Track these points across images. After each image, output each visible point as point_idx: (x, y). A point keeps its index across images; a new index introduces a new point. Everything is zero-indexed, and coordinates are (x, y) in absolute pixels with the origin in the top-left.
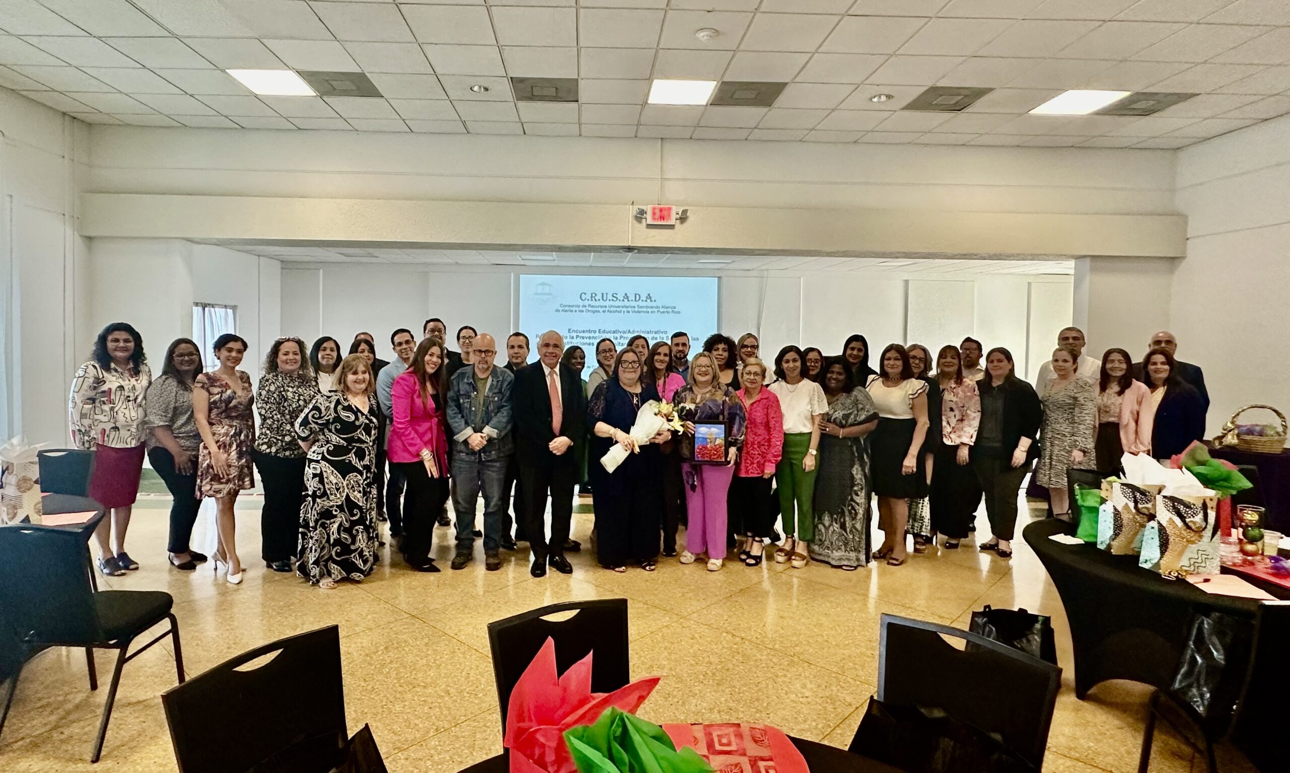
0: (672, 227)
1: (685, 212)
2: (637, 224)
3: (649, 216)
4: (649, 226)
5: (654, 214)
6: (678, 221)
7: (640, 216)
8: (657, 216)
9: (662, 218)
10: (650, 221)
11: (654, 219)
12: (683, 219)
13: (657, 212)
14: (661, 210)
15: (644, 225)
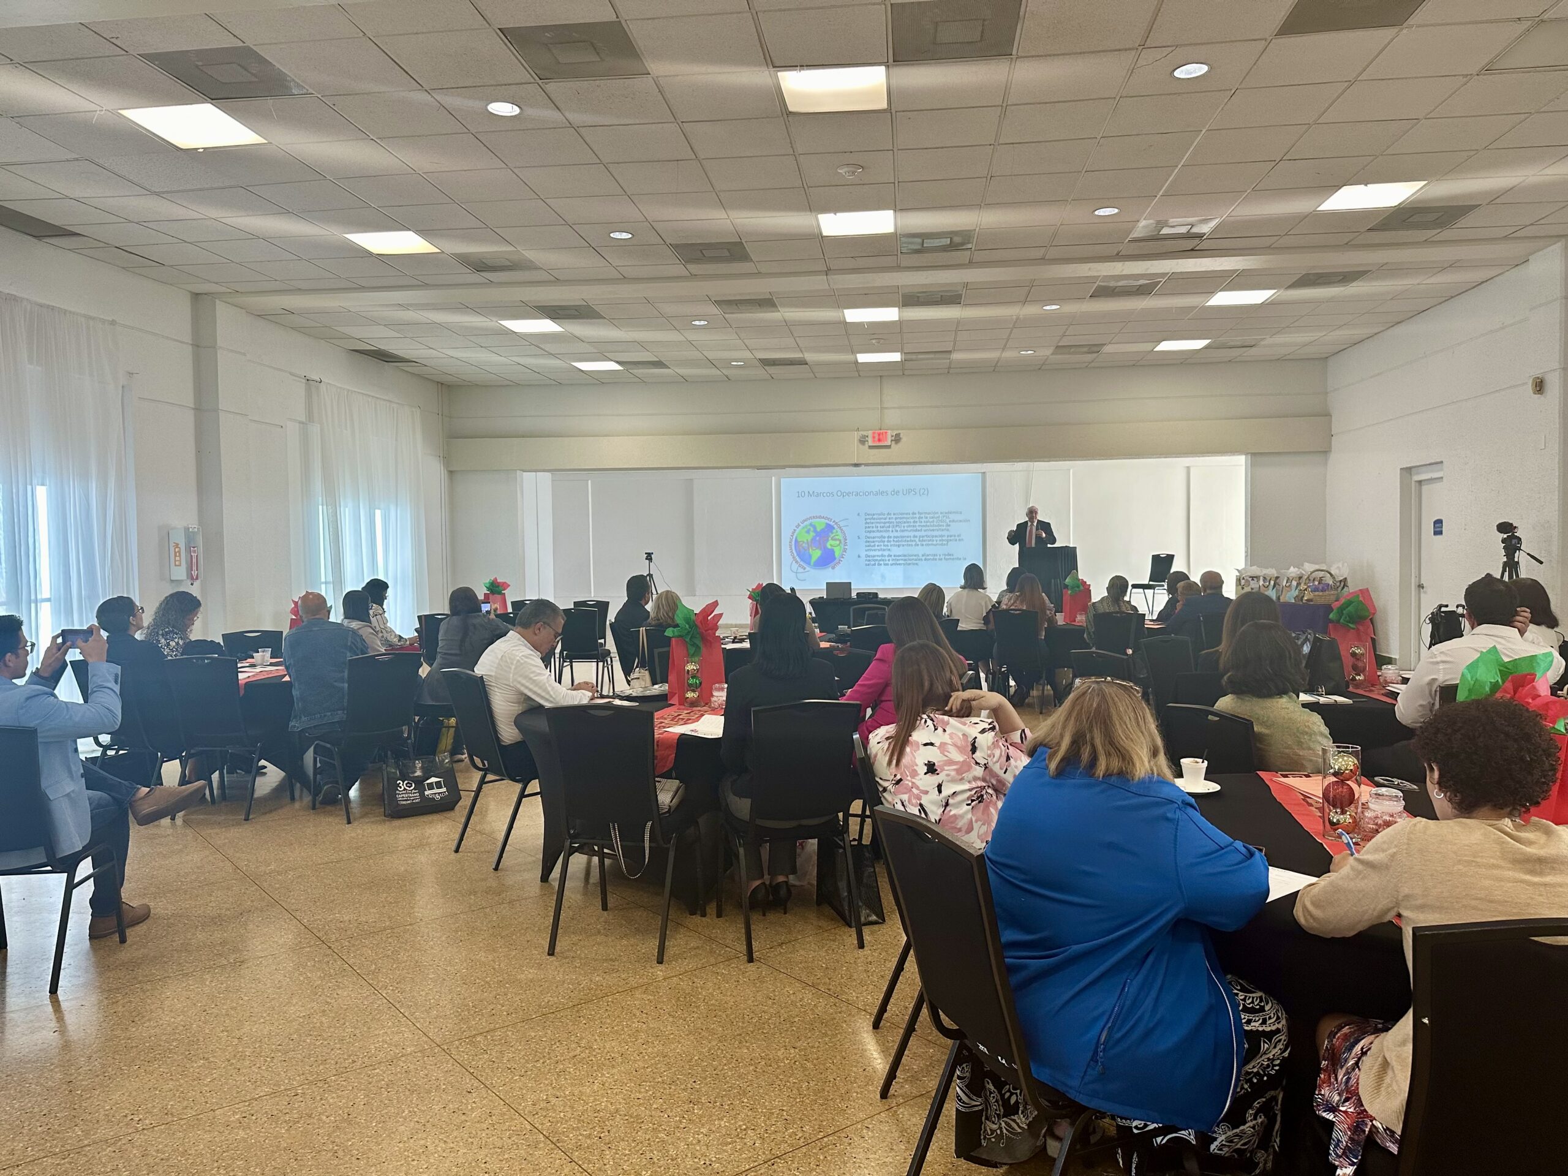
0: (889, 447)
1: (898, 435)
2: (861, 446)
3: (870, 440)
4: (871, 447)
5: (874, 437)
6: (893, 442)
7: (863, 441)
8: (876, 439)
9: (879, 440)
10: (871, 444)
11: (874, 441)
12: (897, 439)
13: (876, 436)
14: (879, 435)
15: (867, 446)
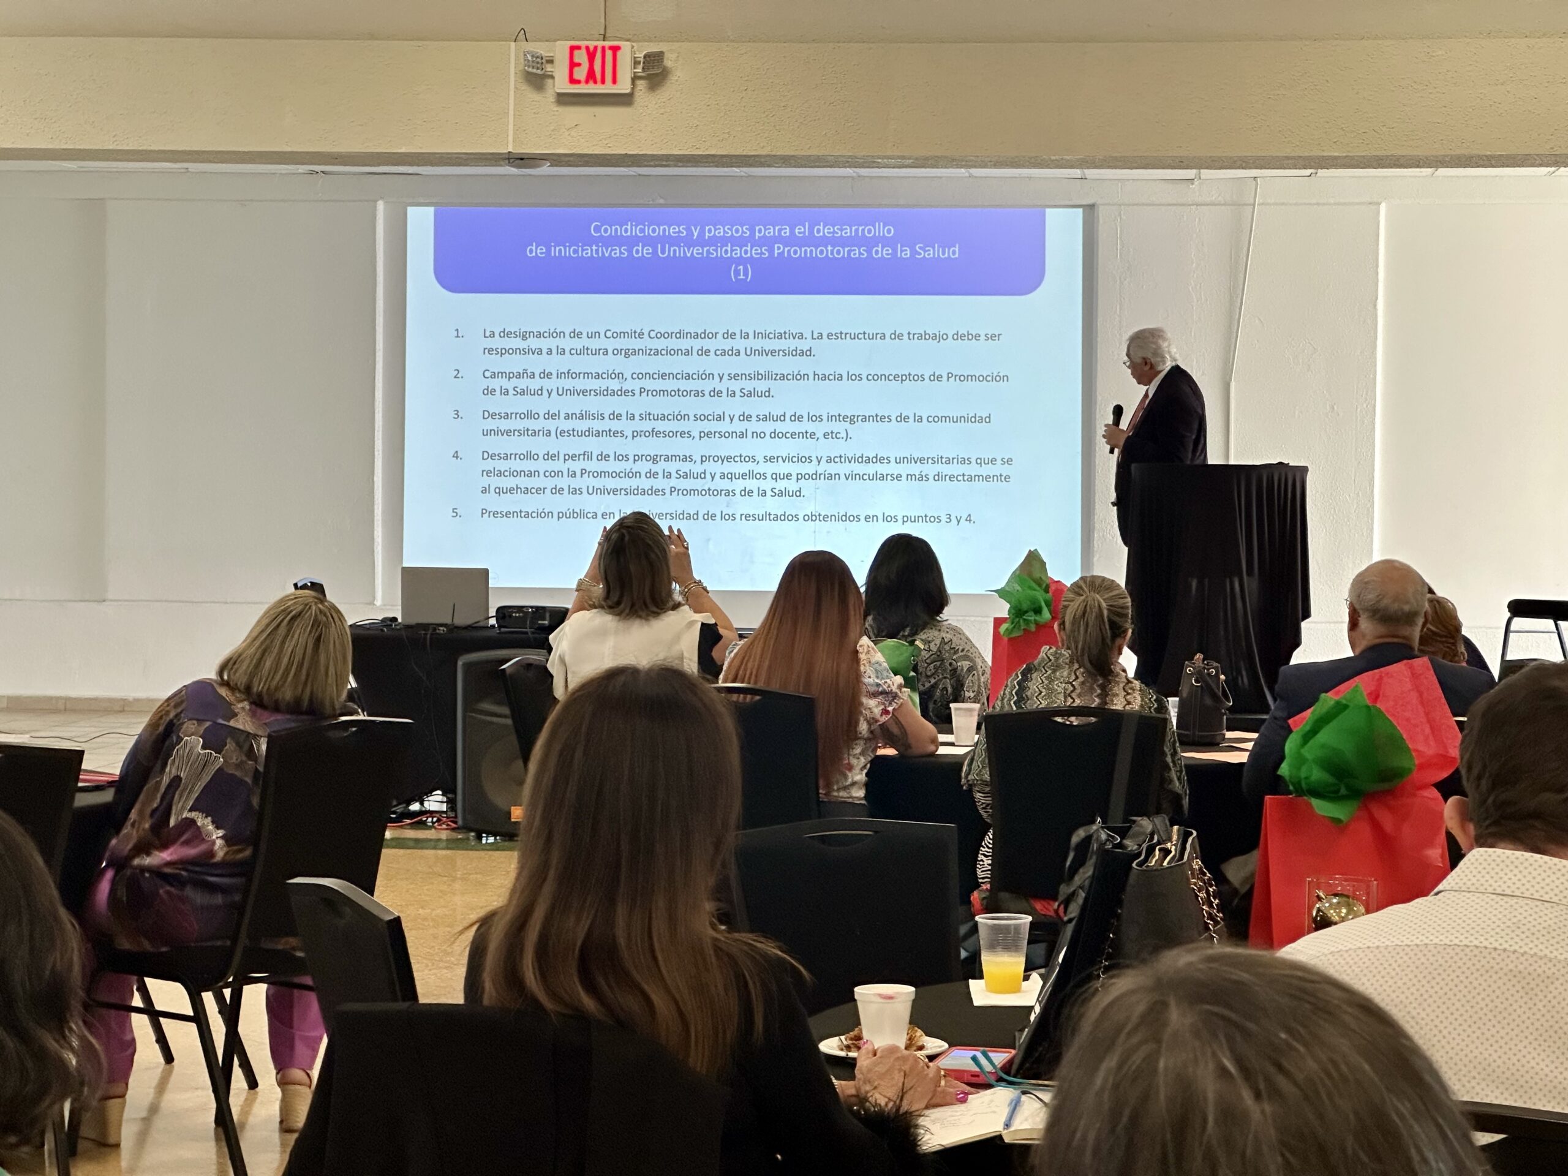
0: (625, 100)
1: (655, 58)
2: (531, 95)
3: (560, 71)
4: (564, 99)
5: (573, 64)
6: (640, 83)
7: (535, 75)
8: (581, 73)
9: (592, 75)
10: (563, 86)
11: (573, 81)
12: (654, 73)
13: (581, 57)
14: (590, 55)
15: (550, 96)
